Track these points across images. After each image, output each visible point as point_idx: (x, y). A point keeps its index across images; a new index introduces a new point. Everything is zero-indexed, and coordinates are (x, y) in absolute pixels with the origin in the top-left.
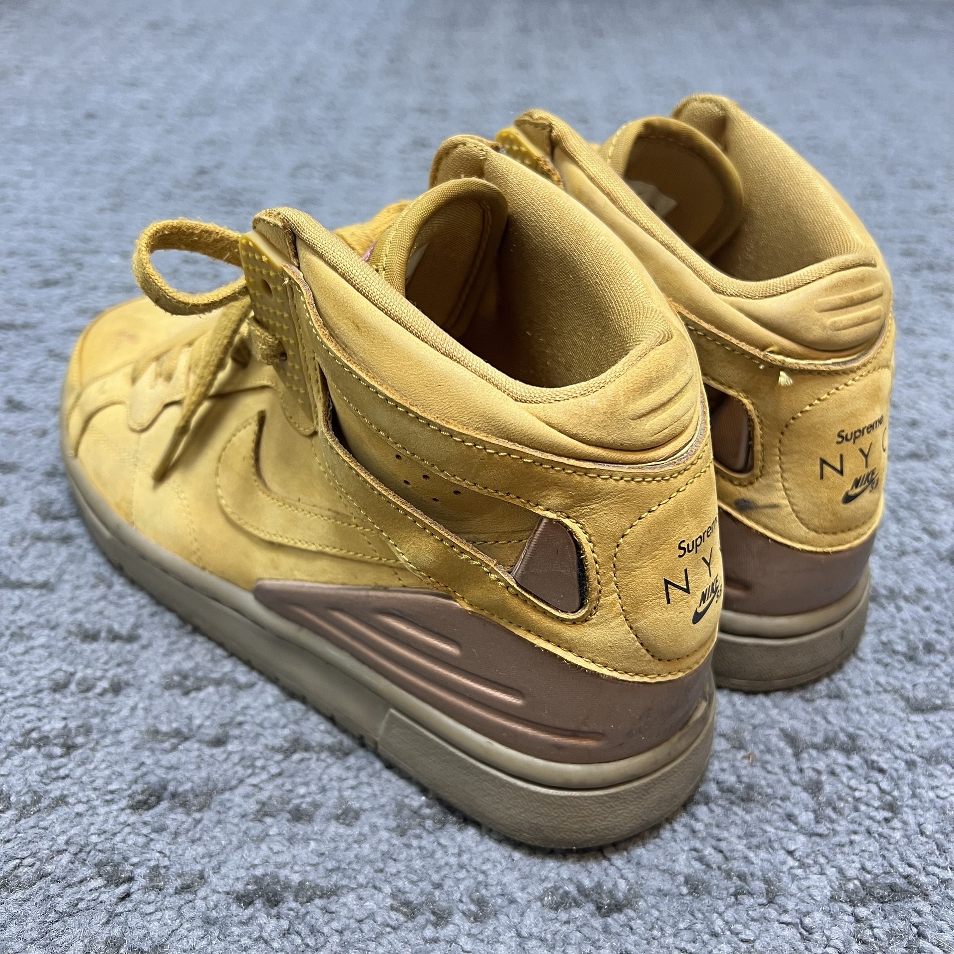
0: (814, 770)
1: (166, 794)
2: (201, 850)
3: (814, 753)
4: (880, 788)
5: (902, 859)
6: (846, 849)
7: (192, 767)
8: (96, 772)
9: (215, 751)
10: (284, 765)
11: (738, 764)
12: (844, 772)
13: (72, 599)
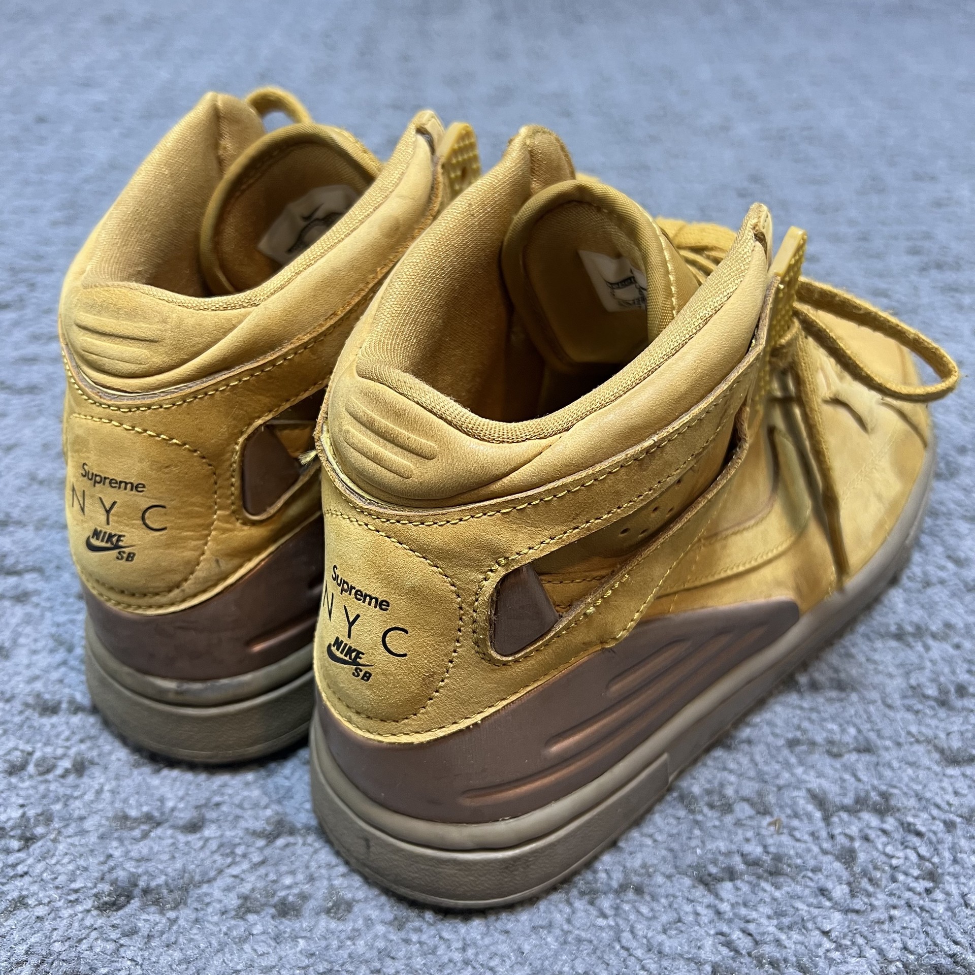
0: (846, 835)
1: (137, 891)
2: (177, 955)
3: (845, 816)
4: (919, 855)
5: (947, 936)
6: (886, 927)
7: (165, 857)
8: (58, 867)
9: (191, 838)
10: (267, 852)
11: (764, 832)
12: (878, 836)
13: (28, 666)
